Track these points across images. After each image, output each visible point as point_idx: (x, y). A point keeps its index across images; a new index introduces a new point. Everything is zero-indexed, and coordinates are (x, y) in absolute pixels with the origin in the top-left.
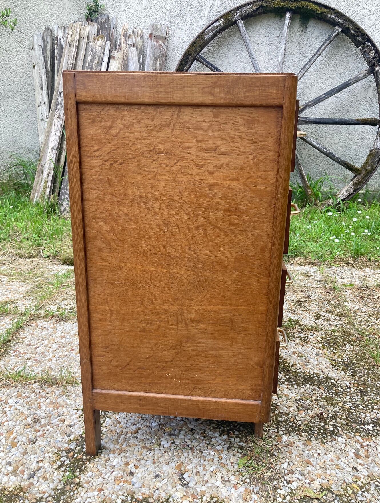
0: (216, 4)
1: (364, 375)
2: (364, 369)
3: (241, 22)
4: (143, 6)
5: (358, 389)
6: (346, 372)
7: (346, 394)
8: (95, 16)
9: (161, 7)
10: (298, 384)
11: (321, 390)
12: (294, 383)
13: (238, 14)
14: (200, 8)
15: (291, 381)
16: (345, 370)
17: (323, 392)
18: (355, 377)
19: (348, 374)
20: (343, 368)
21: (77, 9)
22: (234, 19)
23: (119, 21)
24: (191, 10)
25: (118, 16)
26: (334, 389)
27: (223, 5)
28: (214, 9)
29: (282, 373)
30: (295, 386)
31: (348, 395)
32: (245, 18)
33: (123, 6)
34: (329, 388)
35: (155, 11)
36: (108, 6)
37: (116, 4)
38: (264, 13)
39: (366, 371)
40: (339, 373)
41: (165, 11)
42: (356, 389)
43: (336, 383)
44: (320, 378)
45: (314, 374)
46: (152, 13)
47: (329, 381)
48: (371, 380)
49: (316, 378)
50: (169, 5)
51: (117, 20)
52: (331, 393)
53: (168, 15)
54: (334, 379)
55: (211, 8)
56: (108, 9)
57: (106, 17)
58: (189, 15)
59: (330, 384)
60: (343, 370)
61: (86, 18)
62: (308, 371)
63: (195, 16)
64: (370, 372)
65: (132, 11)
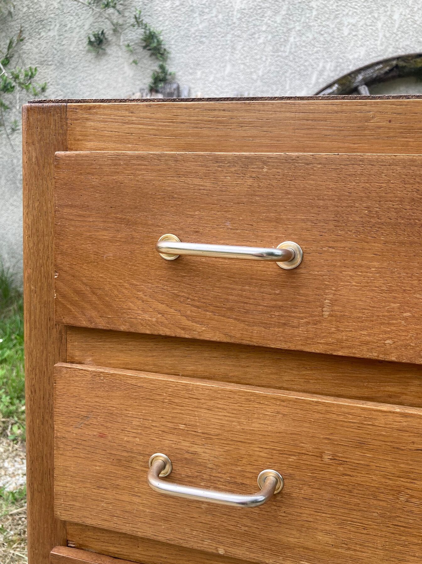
0: (328, 67)
3: (364, 88)
4: (226, 72)
8: (161, 85)
9: (251, 73)
13: (360, 77)
14: (305, 73)
21: (140, 78)
22: (355, 85)
23: (192, 91)
24: (293, 75)
25: (192, 86)
27: (339, 69)
28: (326, 73)
32: (371, 83)
33: (199, 73)
35: (242, 77)
36: (180, 73)
37: (191, 71)
38: (400, 76)
41: (254, 76)
46: (237, 81)
50: (261, 69)
51: (189, 90)
53: (259, 83)
55: (321, 73)
56: (179, 77)
57: (175, 86)
58: (288, 82)
61: (149, 88)
63: (298, 82)
65: (211, 79)
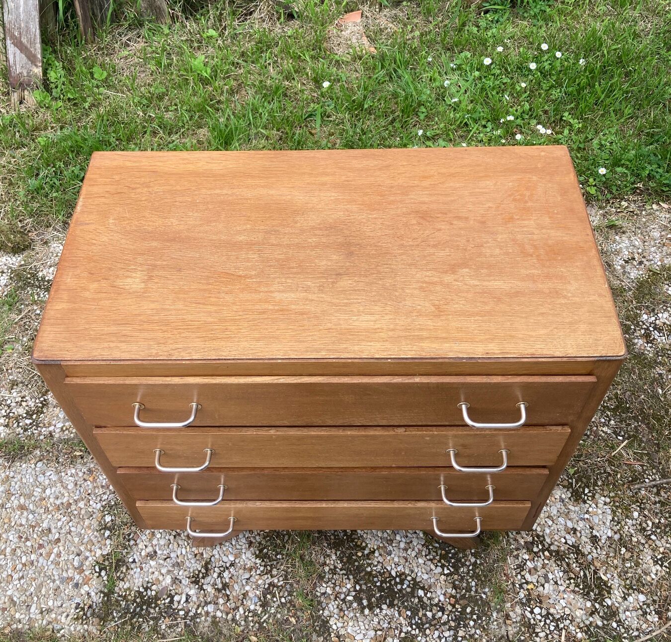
1: (468, 573)
2: (472, 554)
5: (454, 610)
6: (443, 566)
7: (435, 625)
10: (371, 607)
11: (401, 618)
12: (365, 602)
15: (361, 599)
16: (443, 561)
17: (403, 622)
18: (456, 577)
19: (446, 571)
20: (441, 554)
26: (420, 614)
29: (351, 577)
30: (367, 611)
31: (437, 629)
34: (415, 612)
39: (473, 560)
40: (434, 569)
42: (451, 611)
43: (425, 599)
44: (405, 586)
45: (397, 576)
47: (416, 595)
48: (477, 585)
49: (399, 587)
52: (414, 627)
54: (423, 588)
59: (417, 600)
60: (439, 561)
62: (389, 568)
64: (478, 562)
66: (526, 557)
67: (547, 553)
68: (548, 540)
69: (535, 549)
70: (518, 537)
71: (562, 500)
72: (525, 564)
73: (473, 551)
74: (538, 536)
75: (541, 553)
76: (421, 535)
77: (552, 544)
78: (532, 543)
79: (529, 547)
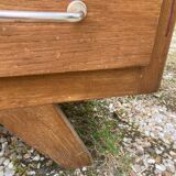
66: (152, 161)
67: (171, 153)
68: (167, 142)
69: (158, 152)
70: (135, 144)
71: (162, 113)
72: (154, 169)
73: (84, 169)
74: (155, 140)
75: (166, 154)
76: (11, 166)
77: (172, 144)
78: (152, 147)
79: (150, 151)
